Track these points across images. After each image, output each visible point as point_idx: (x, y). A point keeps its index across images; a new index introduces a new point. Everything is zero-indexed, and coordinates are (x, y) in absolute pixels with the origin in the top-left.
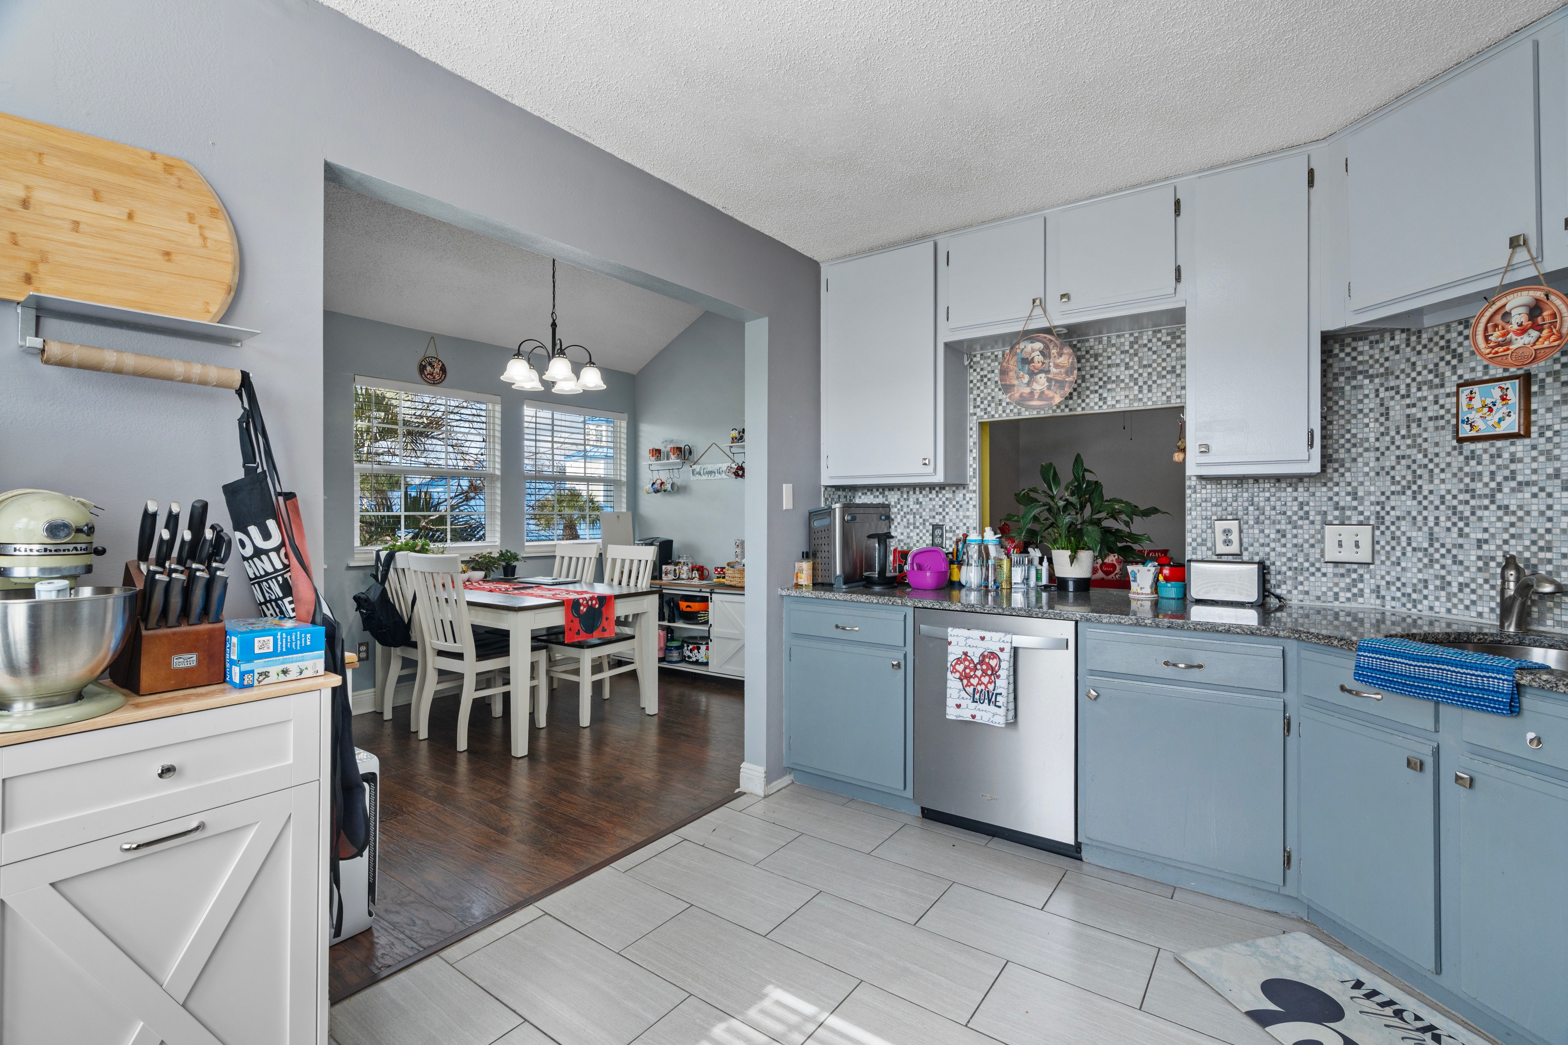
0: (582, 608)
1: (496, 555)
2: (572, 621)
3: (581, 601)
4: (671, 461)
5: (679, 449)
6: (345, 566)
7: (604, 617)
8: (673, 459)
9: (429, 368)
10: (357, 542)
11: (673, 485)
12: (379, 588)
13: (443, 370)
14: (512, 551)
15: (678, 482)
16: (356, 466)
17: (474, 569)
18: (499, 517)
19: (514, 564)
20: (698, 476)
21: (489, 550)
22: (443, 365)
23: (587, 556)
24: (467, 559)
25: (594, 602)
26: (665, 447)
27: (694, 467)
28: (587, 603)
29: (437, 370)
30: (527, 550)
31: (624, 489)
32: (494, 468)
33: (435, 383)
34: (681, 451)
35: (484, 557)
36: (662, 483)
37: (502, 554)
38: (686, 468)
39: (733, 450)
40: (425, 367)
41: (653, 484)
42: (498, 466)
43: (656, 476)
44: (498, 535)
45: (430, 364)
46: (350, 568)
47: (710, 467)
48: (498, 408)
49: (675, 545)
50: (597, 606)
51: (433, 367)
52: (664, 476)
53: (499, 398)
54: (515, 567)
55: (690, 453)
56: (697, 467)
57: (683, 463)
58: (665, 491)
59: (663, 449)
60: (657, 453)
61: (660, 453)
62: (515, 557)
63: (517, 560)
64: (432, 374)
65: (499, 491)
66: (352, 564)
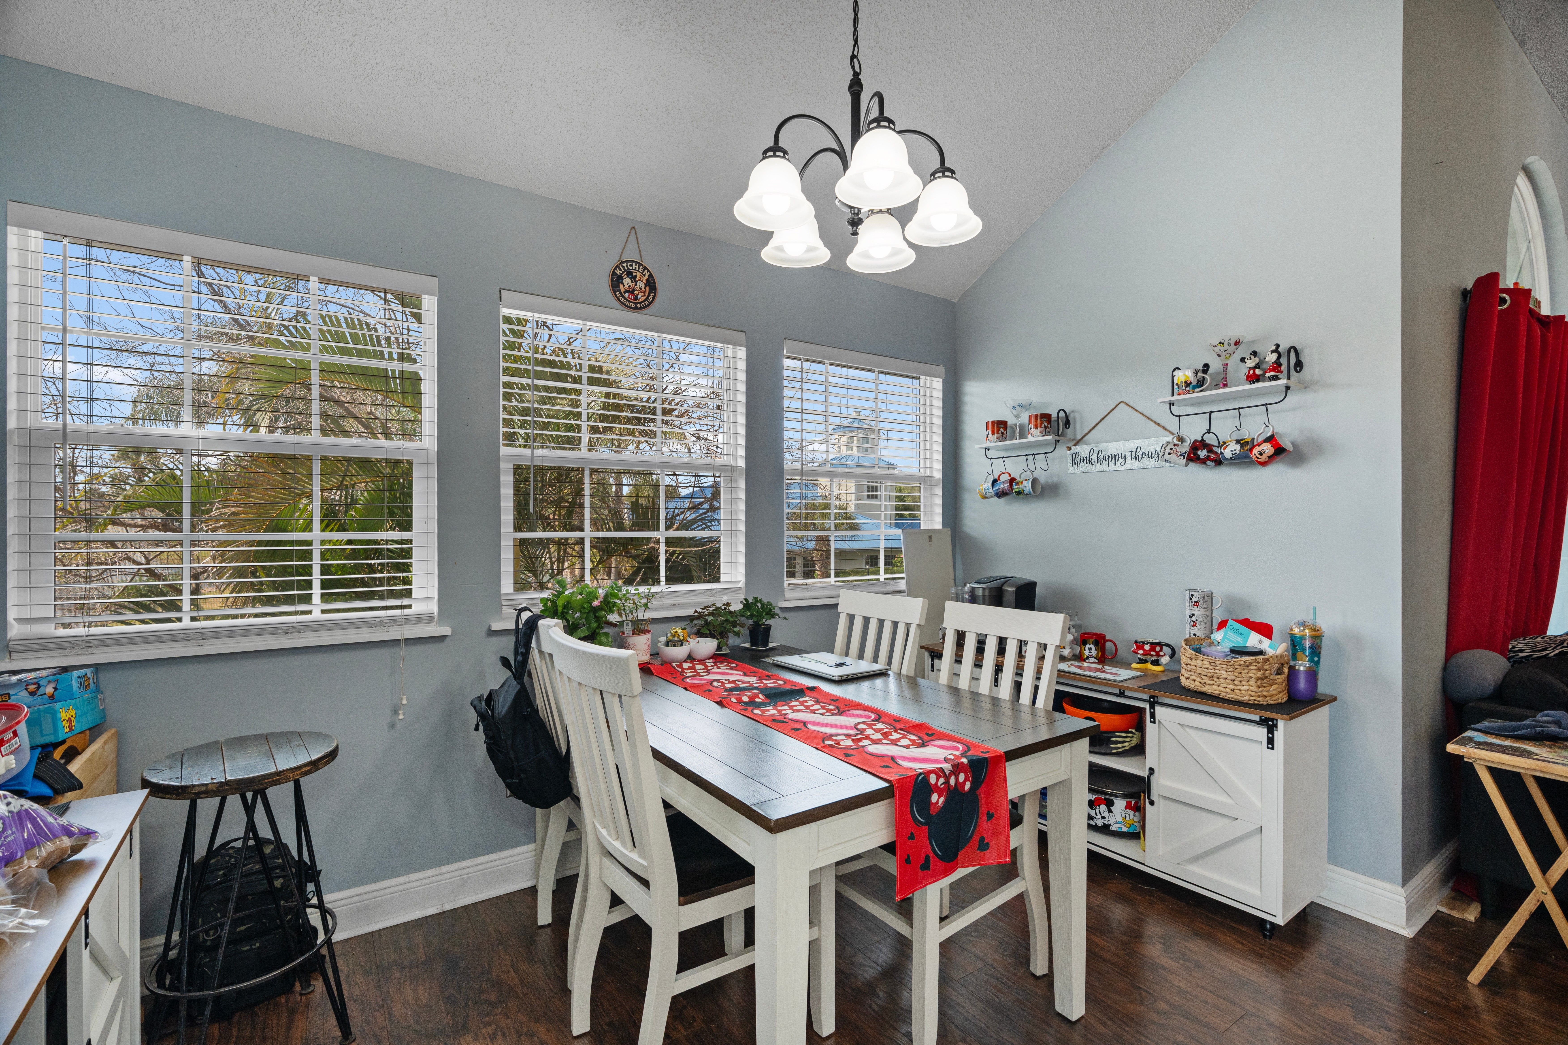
0: (934, 798)
1: (736, 607)
2: (912, 837)
3: (933, 779)
4: (1030, 439)
5: (1047, 417)
6: (485, 629)
7: (983, 808)
8: (1035, 435)
9: (627, 281)
10: (507, 585)
11: (1035, 482)
12: (514, 686)
13: (651, 284)
14: (765, 601)
15: (1042, 477)
16: (504, 450)
17: (700, 634)
18: (743, 539)
19: (768, 622)
20: (1084, 466)
21: (725, 599)
22: (651, 276)
23: (902, 620)
24: (690, 612)
25: (962, 777)
26: (1017, 417)
27: (1074, 449)
28: (947, 782)
29: (641, 285)
30: (788, 594)
31: (939, 491)
32: (735, 456)
33: (637, 308)
34: (1049, 422)
35: (716, 612)
36: (1012, 481)
37: (747, 606)
38: (1061, 450)
39: (1176, 410)
40: (620, 278)
41: (995, 482)
42: (742, 452)
43: (998, 467)
44: (742, 570)
45: (629, 273)
46: (492, 633)
47: (1112, 448)
48: (742, 352)
49: (1039, 590)
50: (968, 786)
51: (633, 278)
52: (1015, 468)
53: (742, 336)
54: (769, 628)
55: (1067, 423)
56: (1083, 450)
57: (1057, 441)
58: (1019, 493)
59: (1011, 421)
60: (1000, 427)
61: (1006, 428)
62: (769, 611)
63: (773, 616)
64: (632, 292)
65: (742, 495)
66: (496, 626)
